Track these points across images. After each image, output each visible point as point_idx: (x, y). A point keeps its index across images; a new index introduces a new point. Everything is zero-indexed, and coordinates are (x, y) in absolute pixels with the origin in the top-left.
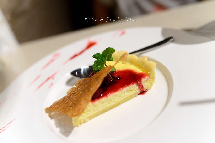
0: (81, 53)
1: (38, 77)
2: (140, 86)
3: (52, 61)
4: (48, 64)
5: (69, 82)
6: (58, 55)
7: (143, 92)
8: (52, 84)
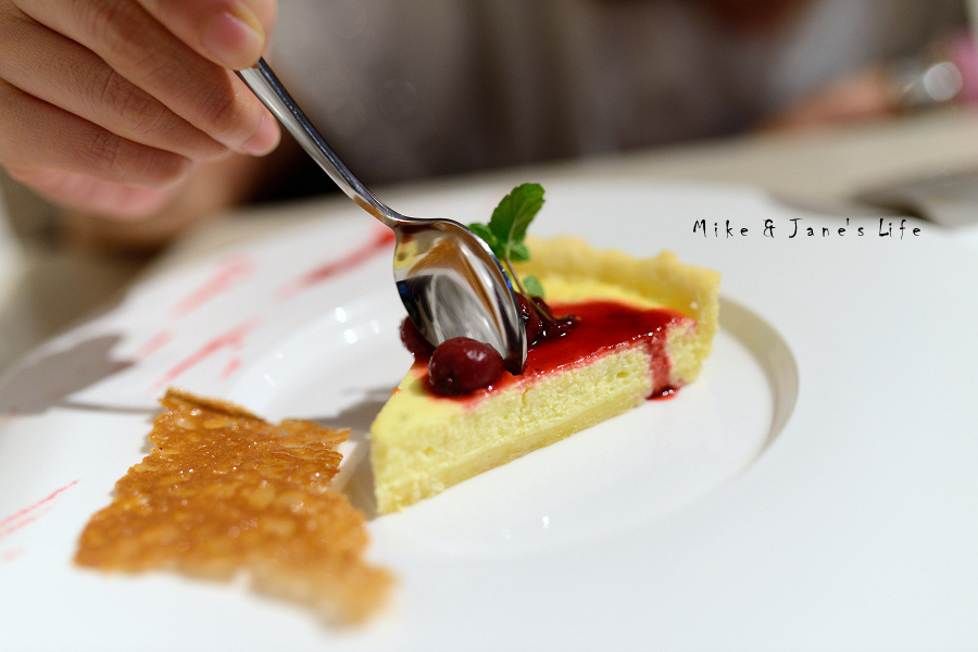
2: (659, 359)
8: (234, 365)
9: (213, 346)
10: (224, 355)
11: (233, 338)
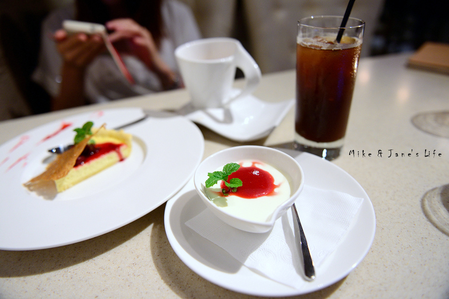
0: (56, 134)
1: (6, 160)
2: (119, 154)
3: (20, 143)
4: (16, 147)
5: (45, 161)
6: (27, 138)
7: (122, 160)
8: (25, 164)
9: (20, 160)
10: (23, 162)
11: (25, 157)
